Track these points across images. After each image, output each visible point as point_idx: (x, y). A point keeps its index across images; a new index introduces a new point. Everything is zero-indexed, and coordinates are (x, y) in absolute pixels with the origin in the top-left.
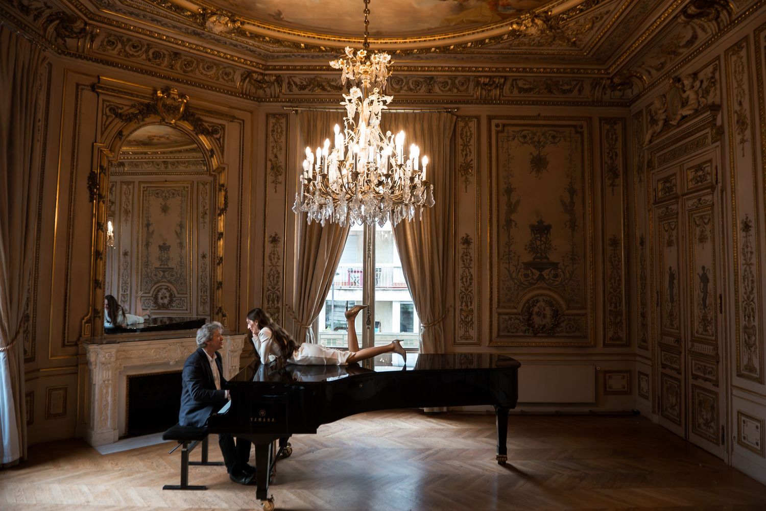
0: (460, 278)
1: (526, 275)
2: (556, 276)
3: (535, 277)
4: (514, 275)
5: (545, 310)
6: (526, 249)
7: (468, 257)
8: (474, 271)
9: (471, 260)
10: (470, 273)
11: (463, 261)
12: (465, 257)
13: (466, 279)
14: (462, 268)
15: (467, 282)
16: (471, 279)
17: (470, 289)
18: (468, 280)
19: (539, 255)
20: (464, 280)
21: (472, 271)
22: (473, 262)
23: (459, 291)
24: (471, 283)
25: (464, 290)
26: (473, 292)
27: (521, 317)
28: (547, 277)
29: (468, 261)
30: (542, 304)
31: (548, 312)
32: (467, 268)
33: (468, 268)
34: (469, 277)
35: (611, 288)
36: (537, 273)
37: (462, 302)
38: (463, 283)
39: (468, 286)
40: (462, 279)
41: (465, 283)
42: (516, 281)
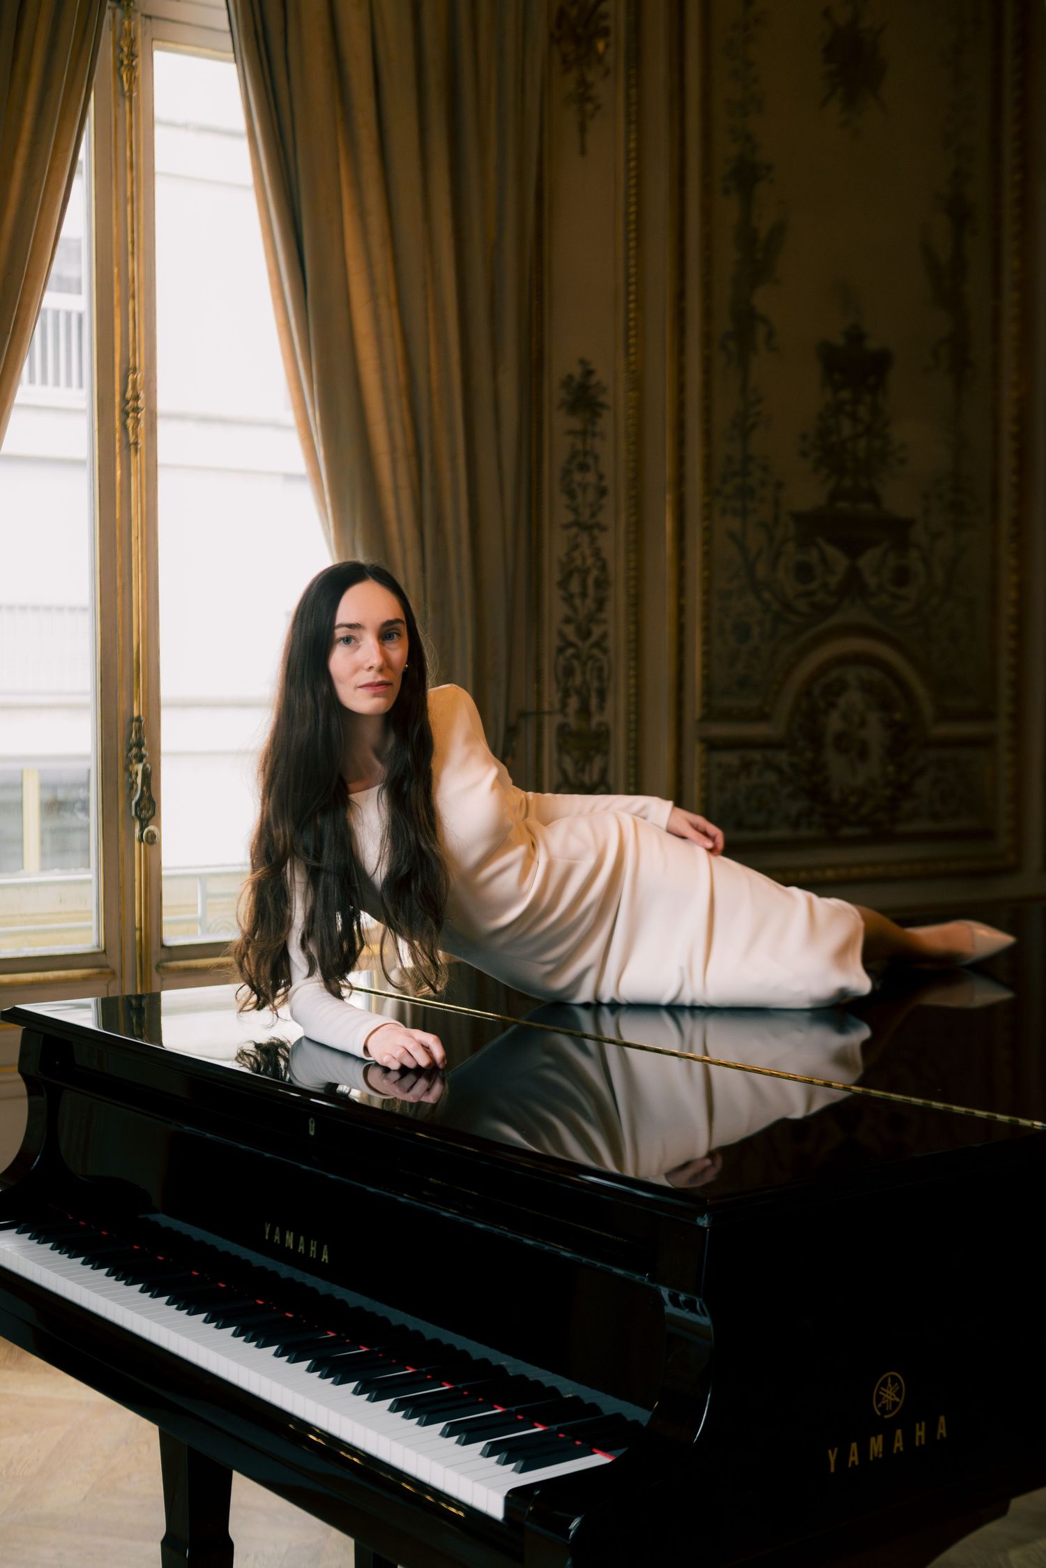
0: (557, 577)
1: (804, 572)
2: (902, 576)
3: (834, 581)
4: (761, 570)
5: (863, 724)
6: (804, 454)
7: (591, 478)
8: (613, 544)
9: (602, 492)
10: (597, 553)
11: (571, 494)
12: (577, 477)
13: (584, 584)
14: (567, 527)
15: (584, 595)
16: (601, 584)
17: (597, 631)
18: (591, 590)
19: (848, 483)
20: (575, 586)
21: (606, 542)
22: (608, 501)
23: (556, 642)
24: (601, 603)
25: (572, 637)
26: (610, 643)
27: (783, 758)
28: (872, 581)
29: (591, 495)
30: (853, 698)
31: (875, 733)
32: (587, 528)
33: (590, 528)
34: (594, 573)
36: (840, 561)
37: (566, 694)
38: (569, 599)
39: (591, 618)
40: (564, 584)
41: (578, 601)
42: (767, 595)
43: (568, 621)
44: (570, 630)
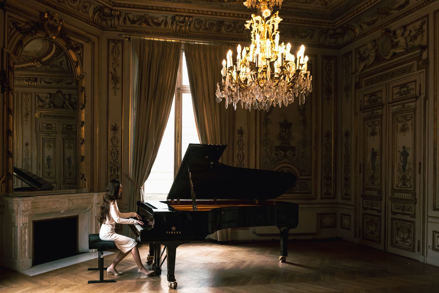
0: (236, 156)
1: (277, 155)
2: (294, 155)
3: (282, 156)
4: (269, 155)
6: (277, 138)
7: (242, 142)
8: (245, 151)
9: (244, 144)
10: (242, 152)
11: (239, 145)
12: (240, 142)
13: (241, 157)
14: (238, 149)
15: (241, 158)
16: (243, 157)
17: (242, 163)
18: (242, 158)
19: (284, 142)
20: (239, 157)
21: (244, 151)
22: (244, 146)
23: (236, 164)
24: (243, 159)
25: (239, 164)
26: (244, 165)
28: (289, 156)
29: (242, 145)
32: (240, 149)
33: (242, 149)
34: (242, 155)
35: (326, 163)
36: (283, 153)
38: (238, 159)
39: (242, 161)
42: (270, 158)
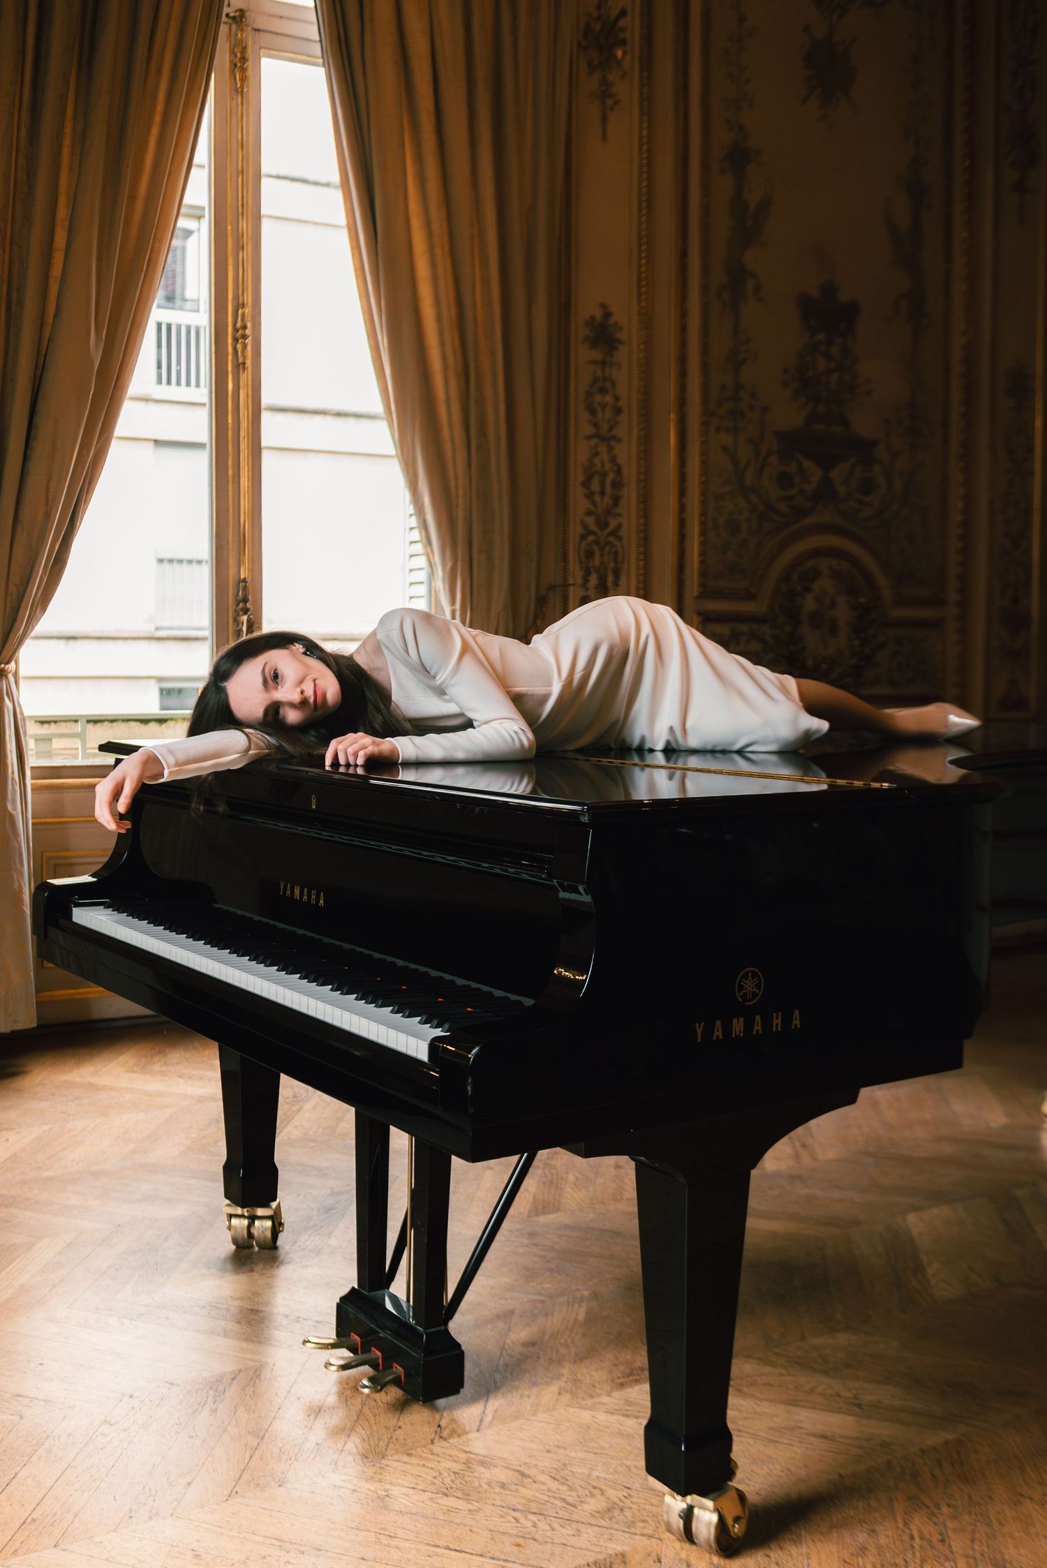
0: (581, 478)
1: (784, 480)
2: (867, 487)
3: (810, 488)
4: (749, 477)
5: (833, 605)
6: (786, 385)
7: (609, 399)
8: (627, 453)
9: (618, 411)
10: (613, 460)
11: (593, 412)
12: (598, 398)
13: (602, 483)
14: (589, 438)
15: (603, 493)
16: (617, 485)
17: (613, 523)
18: (609, 490)
19: (821, 409)
20: (595, 485)
21: (621, 451)
22: (623, 418)
23: (580, 530)
24: (616, 500)
25: (593, 527)
26: (623, 532)
27: (766, 630)
28: (842, 490)
29: (609, 413)
30: (825, 584)
31: (843, 613)
32: (602, 438)
33: (608, 439)
34: (611, 476)
36: (815, 472)
37: (587, 573)
38: (590, 496)
39: (608, 512)
40: (586, 484)
41: (597, 498)
42: (753, 498)
43: (589, 513)
44: (591, 521)
